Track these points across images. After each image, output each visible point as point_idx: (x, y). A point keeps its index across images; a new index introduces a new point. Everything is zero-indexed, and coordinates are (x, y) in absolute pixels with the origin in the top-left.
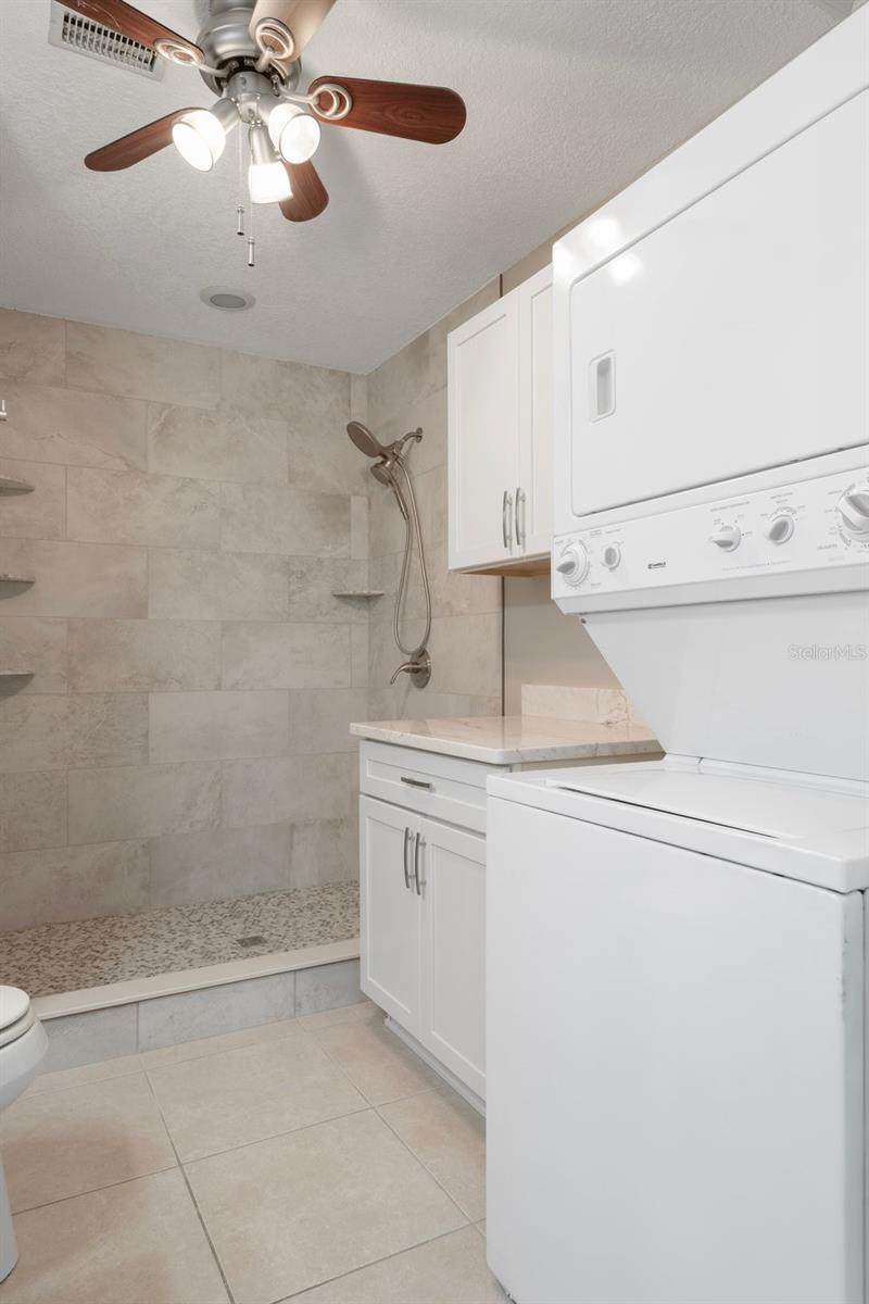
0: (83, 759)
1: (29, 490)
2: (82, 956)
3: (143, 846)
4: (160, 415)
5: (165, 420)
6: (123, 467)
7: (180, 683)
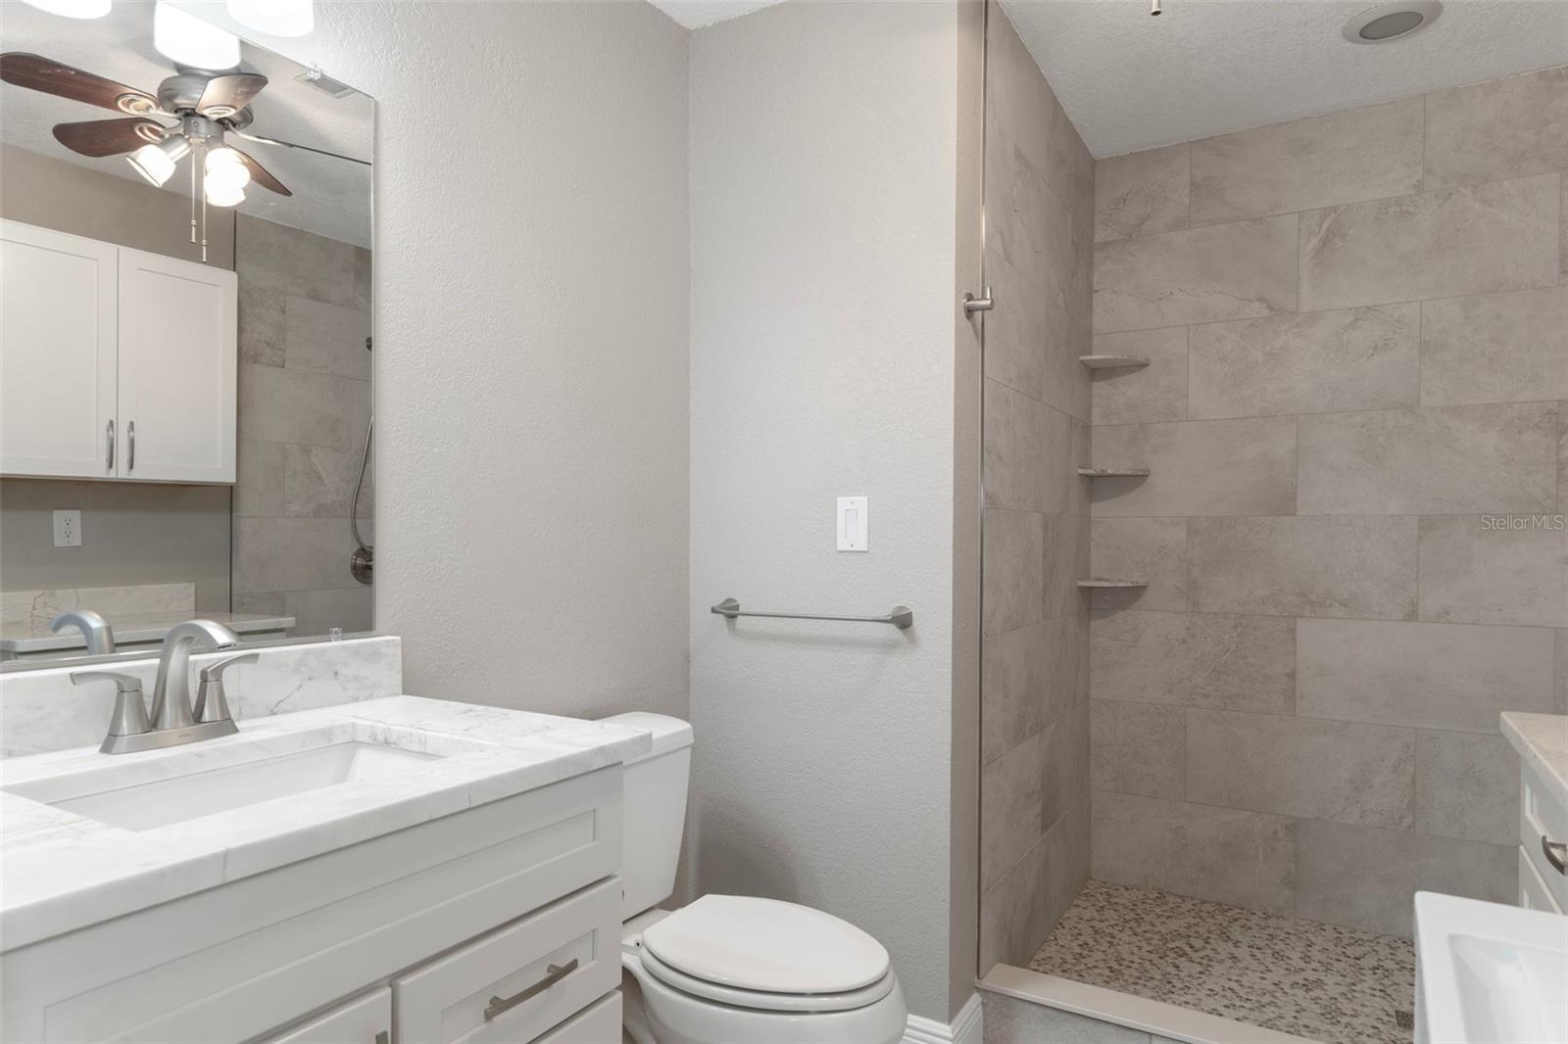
0: (1207, 696)
1: (1144, 365)
2: (1171, 945)
3: (1287, 827)
4: (1320, 227)
5: (1328, 230)
6: (1265, 312)
7: (1345, 606)
